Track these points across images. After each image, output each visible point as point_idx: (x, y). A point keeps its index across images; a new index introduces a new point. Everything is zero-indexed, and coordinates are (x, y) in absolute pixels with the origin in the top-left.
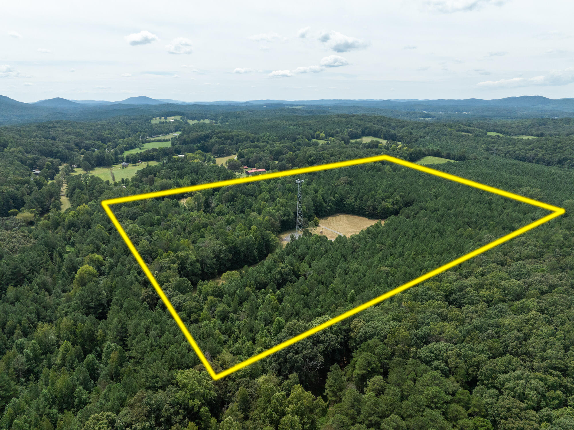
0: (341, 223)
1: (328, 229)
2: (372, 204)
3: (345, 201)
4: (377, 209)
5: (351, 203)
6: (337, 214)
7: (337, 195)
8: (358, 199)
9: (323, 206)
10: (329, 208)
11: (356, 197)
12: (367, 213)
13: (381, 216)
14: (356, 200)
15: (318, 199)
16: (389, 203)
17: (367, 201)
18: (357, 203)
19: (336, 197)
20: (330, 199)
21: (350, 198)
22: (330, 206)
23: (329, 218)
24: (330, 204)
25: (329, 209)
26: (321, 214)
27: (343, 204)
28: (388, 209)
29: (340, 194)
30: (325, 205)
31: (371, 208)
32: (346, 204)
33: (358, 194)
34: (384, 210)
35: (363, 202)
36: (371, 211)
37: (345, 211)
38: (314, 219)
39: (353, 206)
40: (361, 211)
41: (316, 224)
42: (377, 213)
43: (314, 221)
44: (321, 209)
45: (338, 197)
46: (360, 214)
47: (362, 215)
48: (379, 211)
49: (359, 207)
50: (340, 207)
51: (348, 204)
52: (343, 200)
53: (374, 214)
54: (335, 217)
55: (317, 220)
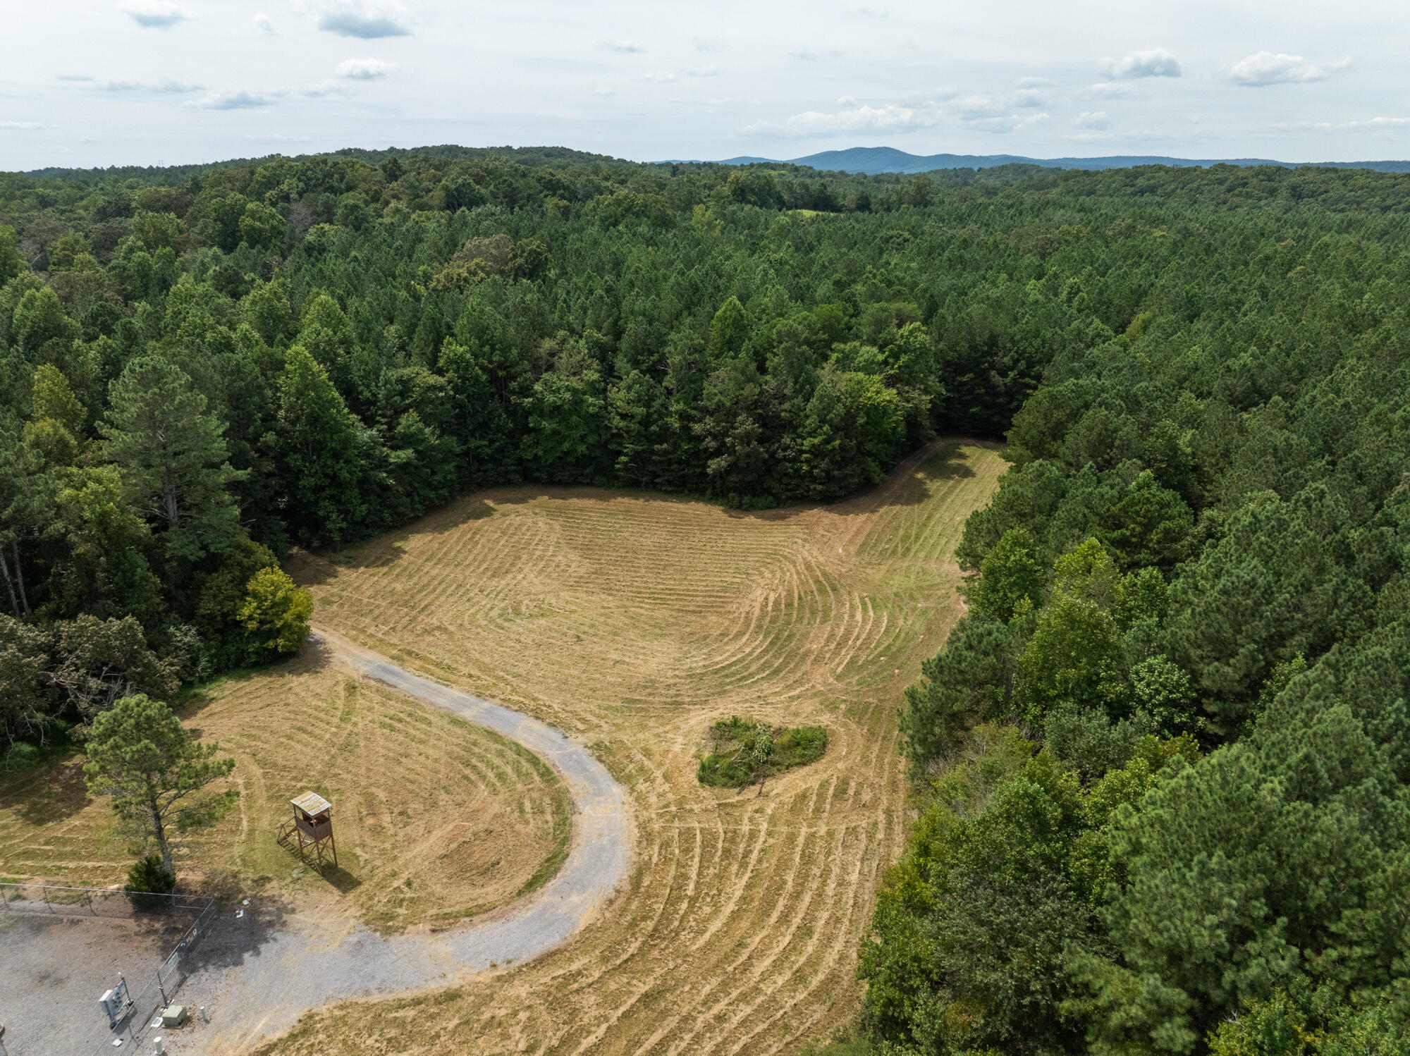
0: (529, 579)
1: (412, 682)
2: (750, 390)
3: (525, 391)
4: (791, 426)
5: (577, 403)
6: (474, 502)
7: (453, 349)
8: (621, 363)
9: (348, 442)
10: (405, 454)
11: (603, 354)
12: (714, 465)
13: (829, 477)
14: (610, 372)
15: (287, 382)
16: (868, 368)
17: (696, 373)
18: (618, 395)
19: (457, 362)
20: (405, 386)
21: (563, 360)
22: (408, 440)
23: (416, 544)
24: (409, 421)
25: (404, 467)
26: (335, 522)
27: (512, 411)
28: (877, 413)
29: (480, 332)
30: (365, 435)
31: (745, 424)
32: (539, 409)
34: (844, 426)
35: (669, 381)
36: (747, 450)
37: (537, 470)
38: (255, 595)
39: (596, 421)
40: (666, 452)
41: (271, 644)
42: (795, 460)
43: (246, 612)
44: (329, 471)
45: (468, 362)
46: (658, 476)
47: (669, 483)
48: (816, 441)
49: (646, 422)
50: (492, 442)
51: (556, 410)
52: (513, 385)
53: (770, 466)
54: (463, 527)
55: (286, 601)
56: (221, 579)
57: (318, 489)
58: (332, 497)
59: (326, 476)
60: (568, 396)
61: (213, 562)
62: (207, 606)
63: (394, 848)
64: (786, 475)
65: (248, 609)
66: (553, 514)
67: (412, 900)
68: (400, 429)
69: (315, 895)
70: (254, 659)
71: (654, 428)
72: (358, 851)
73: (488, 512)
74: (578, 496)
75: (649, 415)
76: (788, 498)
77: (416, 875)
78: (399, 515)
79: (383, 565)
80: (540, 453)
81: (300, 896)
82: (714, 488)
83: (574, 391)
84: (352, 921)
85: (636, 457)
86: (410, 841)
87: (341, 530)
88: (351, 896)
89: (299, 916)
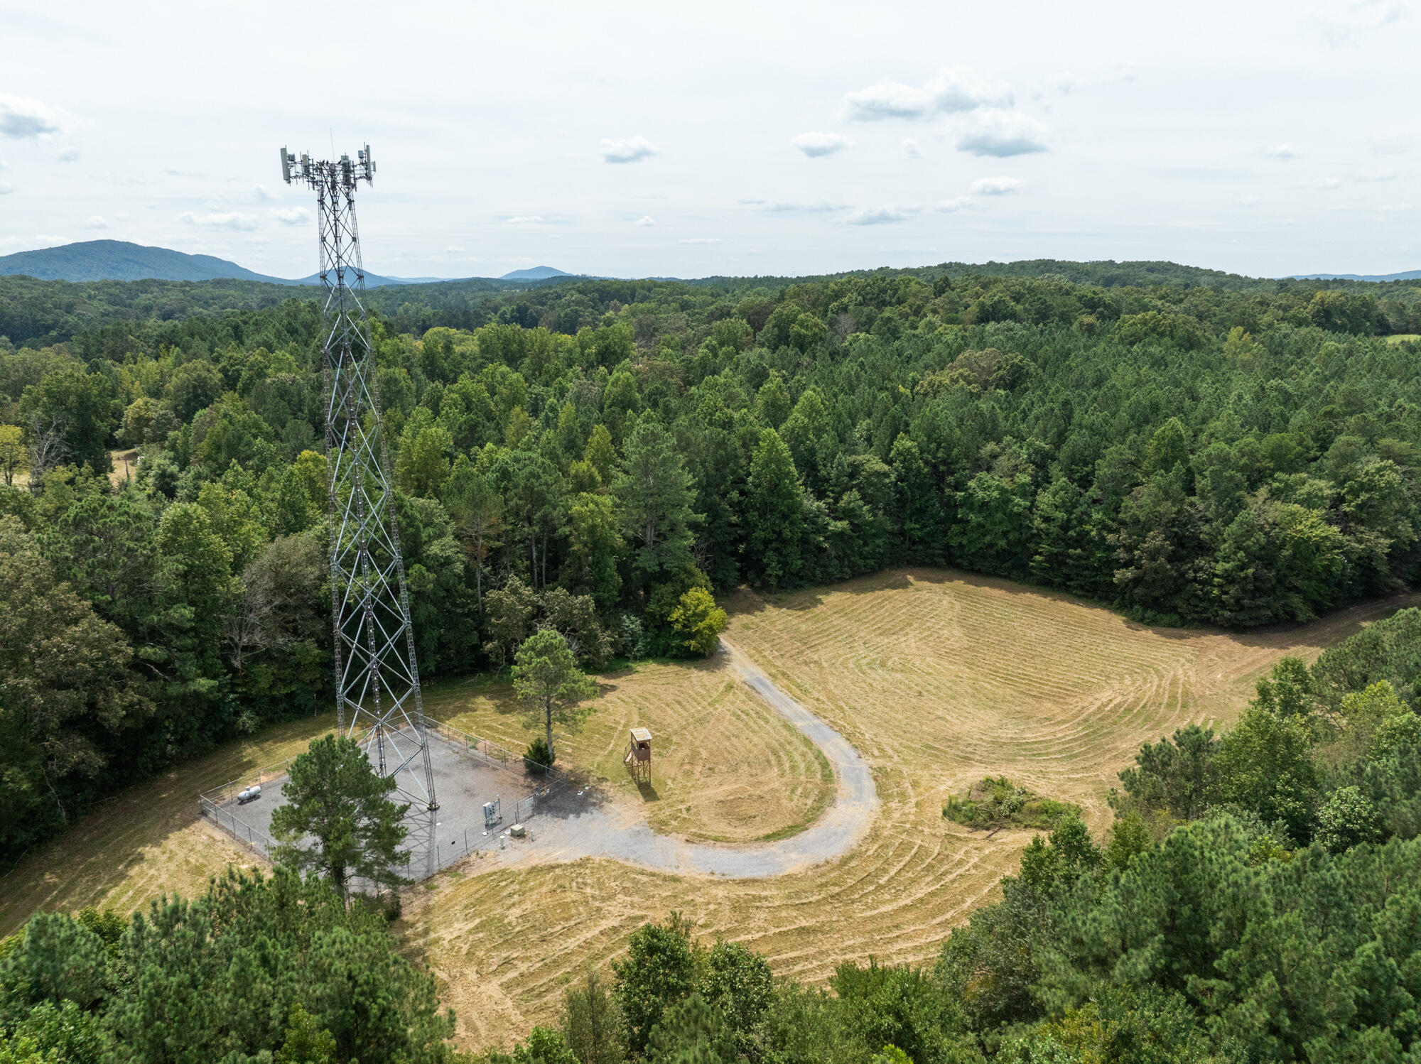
0: (910, 643)
1: (775, 695)
2: (1168, 508)
3: (958, 486)
4: (1205, 549)
5: (1005, 501)
6: (898, 575)
7: (904, 443)
8: (1054, 469)
9: (795, 508)
10: (842, 525)
11: (1041, 462)
12: (1121, 575)
13: (1238, 606)
14: (1040, 480)
15: (759, 455)
16: (1309, 502)
17: (1126, 484)
18: (1045, 499)
19: (905, 456)
20: (855, 470)
21: (1003, 462)
22: (848, 514)
23: (834, 599)
24: (851, 498)
25: (840, 535)
26: (774, 570)
27: (951, 505)
28: (1306, 549)
29: (931, 431)
30: (811, 504)
31: (1156, 539)
32: (969, 503)
33: (1061, 438)
34: (1266, 556)
35: (1094, 492)
36: (1154, 564)
37: (960, 557)
38: (684, 606)
39: (1018, 521)
40: (1079, 557)
41: (686, 643)
42: (1204, 583)
43: (675, 616)
44: (777, 529)
45: (913, 454)
46: (1071, 580)
47: (1082, 588)
48: (1228, 566)
49: (1065, 527)
50: (925, 526)
51: (984, 505)
52: (950, 479)
53: (1179, 585)
54: (878, 593)
55: (704, 615)
56: (665, 590)
57: (766, 542)
58: (776, 550)
59: (774, 532)
60: (996, 494)
61: (664, 576)
62: (652, 607)
63: (693, 786)
64: (1197, 596)
65: (677, 614)
66: (959, 596)
67: (684, 819)
68: (842, 504)
69: (628, 797)
70: (674, 652)
71: (1072, 533)
72: (669, 782)
73: (905, 585)
74: (991, 586)
75: (1069, 520)
76: (1194, 620)
77: (696, 806)
78: (828, 573)
79: (801, 609)
80: (965, 542)
81: (620, 795)
82: (1123, 598)
83: (1003, 491)
84: (642, 819)
85: (1051, 558)
86: (706, 786)
87: (777, 576)
88: (649, 805)
89: (612, 806)
